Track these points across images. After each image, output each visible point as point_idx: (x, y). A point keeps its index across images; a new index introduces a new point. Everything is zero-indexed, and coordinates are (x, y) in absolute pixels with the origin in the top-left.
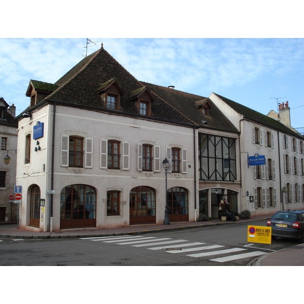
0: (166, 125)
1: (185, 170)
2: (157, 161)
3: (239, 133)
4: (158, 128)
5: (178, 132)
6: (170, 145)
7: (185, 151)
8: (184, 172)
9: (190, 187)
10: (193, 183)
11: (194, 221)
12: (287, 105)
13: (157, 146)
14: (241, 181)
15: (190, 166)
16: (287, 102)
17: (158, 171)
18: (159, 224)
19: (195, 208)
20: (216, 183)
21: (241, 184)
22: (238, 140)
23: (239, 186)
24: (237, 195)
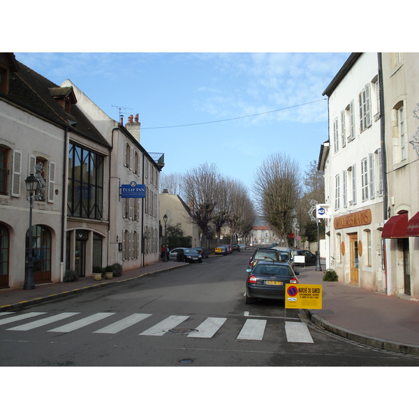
0: (31, 117)
1: (52, 198)
2: (17, 176)
3: (110, 149)
4: (21, 119)
5: (45, 133)
6: (35, 152)
7: (53, 165)
8: (50, 201)
9: (56, 227)
10: (60, 220)
11: (59, 282)
12: (137, 119)
13: (17, 151)
14: (109, 220)
15: (57, 191)
16: (137, 115)
17: (17, 195)
18: (16, 290)
19: (62, 261)
20: (81, 222)
21: (109, 225)
22: (108, 157)
23: (107, 227)
24: (102, 240)
